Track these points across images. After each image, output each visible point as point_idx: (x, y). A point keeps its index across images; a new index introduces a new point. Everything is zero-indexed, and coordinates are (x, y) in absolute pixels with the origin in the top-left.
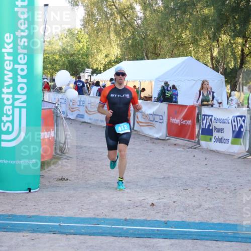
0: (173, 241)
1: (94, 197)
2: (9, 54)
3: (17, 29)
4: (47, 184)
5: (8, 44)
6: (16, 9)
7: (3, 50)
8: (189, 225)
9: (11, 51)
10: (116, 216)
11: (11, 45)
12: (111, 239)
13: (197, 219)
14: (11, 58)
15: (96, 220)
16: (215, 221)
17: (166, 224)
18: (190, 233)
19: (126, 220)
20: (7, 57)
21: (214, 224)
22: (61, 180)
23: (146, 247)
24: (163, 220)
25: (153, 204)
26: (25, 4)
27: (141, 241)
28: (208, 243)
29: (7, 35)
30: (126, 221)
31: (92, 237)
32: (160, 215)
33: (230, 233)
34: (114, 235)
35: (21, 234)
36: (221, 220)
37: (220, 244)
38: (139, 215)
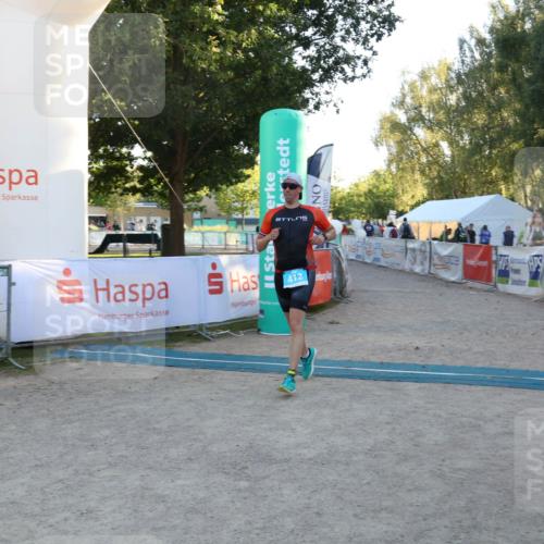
0: (423, 385)
1: (360, 340)
2: (271, 193)
3: (279, 167)
4: (316, 327)
5: (270, 183)
6: (278, 148)
7: (266, 190)
8: (448, 369)
9: (274, 190)
10: (373, 359)
11: (274, 184)
12: (358, 382)
13: (459, 363)
14: (273, 197)
15: (350, 363)
16: (479, 365)
17: (424, 367)
18: (446, 377)
19: (382, 363)
20: (269, 196)
21: (476, 368)
22: (332, 323)
23: (391, 389)
24: (423, 363)
25: (417, 348)
26: (287, 142)
27: (384, 383)
28: (460, 387)
29: (270, 174)
30: (382, 365)
31: (340, 380)
32: (422, 359)
33: (489, 377)
34: (362, 378)
35: (267, 375)
36: (487, 365)
37: (473, 388)
38: (398, 358)
